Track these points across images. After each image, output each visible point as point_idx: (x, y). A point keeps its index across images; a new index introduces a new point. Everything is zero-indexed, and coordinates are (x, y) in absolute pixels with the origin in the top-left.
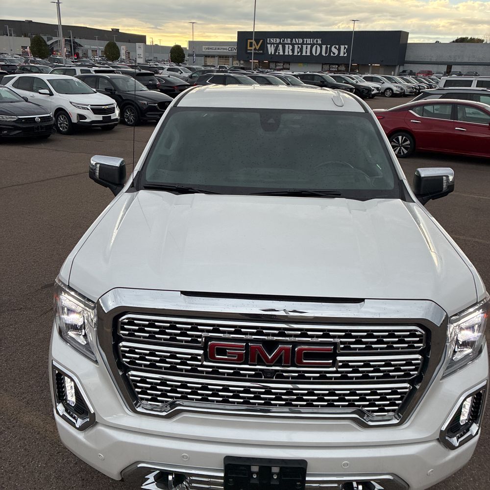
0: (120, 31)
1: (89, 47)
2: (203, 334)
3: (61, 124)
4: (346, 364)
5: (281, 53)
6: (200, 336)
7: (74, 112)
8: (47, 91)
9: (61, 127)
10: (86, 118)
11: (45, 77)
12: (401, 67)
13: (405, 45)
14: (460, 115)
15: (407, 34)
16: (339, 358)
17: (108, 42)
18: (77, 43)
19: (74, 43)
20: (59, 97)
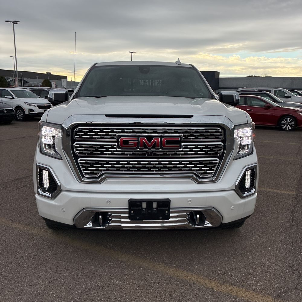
0: (51, 74)
1: (32, 83)
2: (117, 134)
3: (18, 115)
4: (186, 147)
5: (148, 85)
6: (115, 135)
7: (26, 108)
8: (11, 97)
9: (18, 117)
10: (34, 111)
11: (9, 89)
12: (217, 91)
13: (218, 78)
14: (249, 103)
15: (219, 73)
16: (182, 144)
17: (44, 80)
18: (25, 81)
19: (24, 80)
20: (18, 100)
